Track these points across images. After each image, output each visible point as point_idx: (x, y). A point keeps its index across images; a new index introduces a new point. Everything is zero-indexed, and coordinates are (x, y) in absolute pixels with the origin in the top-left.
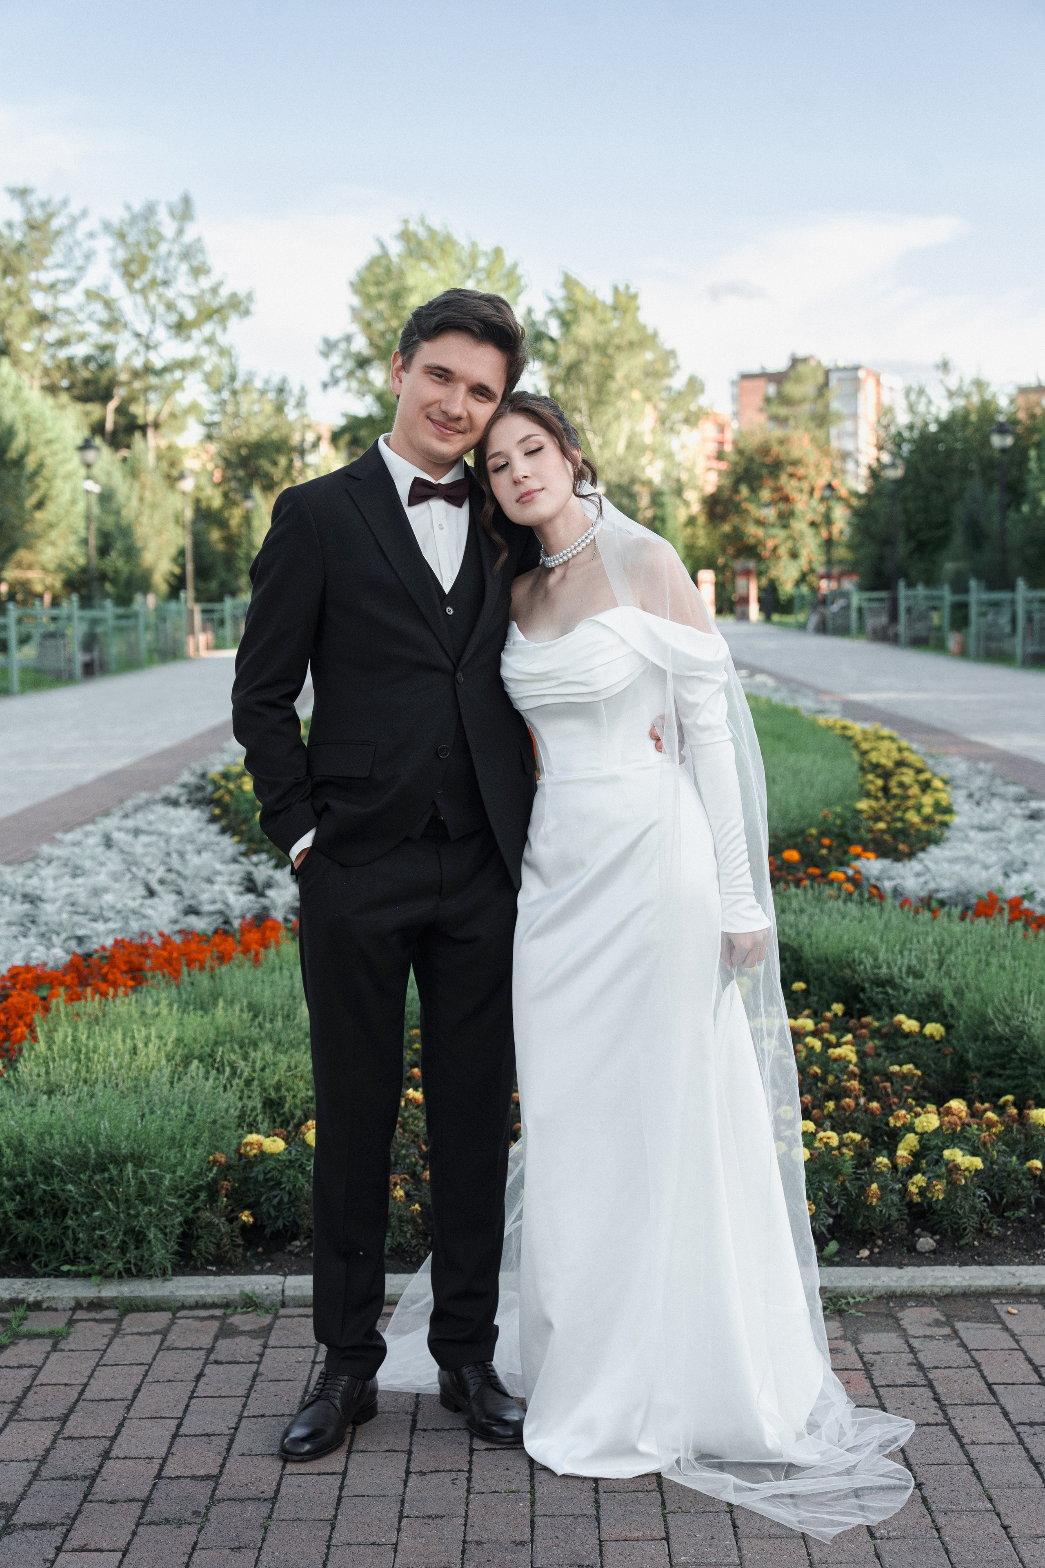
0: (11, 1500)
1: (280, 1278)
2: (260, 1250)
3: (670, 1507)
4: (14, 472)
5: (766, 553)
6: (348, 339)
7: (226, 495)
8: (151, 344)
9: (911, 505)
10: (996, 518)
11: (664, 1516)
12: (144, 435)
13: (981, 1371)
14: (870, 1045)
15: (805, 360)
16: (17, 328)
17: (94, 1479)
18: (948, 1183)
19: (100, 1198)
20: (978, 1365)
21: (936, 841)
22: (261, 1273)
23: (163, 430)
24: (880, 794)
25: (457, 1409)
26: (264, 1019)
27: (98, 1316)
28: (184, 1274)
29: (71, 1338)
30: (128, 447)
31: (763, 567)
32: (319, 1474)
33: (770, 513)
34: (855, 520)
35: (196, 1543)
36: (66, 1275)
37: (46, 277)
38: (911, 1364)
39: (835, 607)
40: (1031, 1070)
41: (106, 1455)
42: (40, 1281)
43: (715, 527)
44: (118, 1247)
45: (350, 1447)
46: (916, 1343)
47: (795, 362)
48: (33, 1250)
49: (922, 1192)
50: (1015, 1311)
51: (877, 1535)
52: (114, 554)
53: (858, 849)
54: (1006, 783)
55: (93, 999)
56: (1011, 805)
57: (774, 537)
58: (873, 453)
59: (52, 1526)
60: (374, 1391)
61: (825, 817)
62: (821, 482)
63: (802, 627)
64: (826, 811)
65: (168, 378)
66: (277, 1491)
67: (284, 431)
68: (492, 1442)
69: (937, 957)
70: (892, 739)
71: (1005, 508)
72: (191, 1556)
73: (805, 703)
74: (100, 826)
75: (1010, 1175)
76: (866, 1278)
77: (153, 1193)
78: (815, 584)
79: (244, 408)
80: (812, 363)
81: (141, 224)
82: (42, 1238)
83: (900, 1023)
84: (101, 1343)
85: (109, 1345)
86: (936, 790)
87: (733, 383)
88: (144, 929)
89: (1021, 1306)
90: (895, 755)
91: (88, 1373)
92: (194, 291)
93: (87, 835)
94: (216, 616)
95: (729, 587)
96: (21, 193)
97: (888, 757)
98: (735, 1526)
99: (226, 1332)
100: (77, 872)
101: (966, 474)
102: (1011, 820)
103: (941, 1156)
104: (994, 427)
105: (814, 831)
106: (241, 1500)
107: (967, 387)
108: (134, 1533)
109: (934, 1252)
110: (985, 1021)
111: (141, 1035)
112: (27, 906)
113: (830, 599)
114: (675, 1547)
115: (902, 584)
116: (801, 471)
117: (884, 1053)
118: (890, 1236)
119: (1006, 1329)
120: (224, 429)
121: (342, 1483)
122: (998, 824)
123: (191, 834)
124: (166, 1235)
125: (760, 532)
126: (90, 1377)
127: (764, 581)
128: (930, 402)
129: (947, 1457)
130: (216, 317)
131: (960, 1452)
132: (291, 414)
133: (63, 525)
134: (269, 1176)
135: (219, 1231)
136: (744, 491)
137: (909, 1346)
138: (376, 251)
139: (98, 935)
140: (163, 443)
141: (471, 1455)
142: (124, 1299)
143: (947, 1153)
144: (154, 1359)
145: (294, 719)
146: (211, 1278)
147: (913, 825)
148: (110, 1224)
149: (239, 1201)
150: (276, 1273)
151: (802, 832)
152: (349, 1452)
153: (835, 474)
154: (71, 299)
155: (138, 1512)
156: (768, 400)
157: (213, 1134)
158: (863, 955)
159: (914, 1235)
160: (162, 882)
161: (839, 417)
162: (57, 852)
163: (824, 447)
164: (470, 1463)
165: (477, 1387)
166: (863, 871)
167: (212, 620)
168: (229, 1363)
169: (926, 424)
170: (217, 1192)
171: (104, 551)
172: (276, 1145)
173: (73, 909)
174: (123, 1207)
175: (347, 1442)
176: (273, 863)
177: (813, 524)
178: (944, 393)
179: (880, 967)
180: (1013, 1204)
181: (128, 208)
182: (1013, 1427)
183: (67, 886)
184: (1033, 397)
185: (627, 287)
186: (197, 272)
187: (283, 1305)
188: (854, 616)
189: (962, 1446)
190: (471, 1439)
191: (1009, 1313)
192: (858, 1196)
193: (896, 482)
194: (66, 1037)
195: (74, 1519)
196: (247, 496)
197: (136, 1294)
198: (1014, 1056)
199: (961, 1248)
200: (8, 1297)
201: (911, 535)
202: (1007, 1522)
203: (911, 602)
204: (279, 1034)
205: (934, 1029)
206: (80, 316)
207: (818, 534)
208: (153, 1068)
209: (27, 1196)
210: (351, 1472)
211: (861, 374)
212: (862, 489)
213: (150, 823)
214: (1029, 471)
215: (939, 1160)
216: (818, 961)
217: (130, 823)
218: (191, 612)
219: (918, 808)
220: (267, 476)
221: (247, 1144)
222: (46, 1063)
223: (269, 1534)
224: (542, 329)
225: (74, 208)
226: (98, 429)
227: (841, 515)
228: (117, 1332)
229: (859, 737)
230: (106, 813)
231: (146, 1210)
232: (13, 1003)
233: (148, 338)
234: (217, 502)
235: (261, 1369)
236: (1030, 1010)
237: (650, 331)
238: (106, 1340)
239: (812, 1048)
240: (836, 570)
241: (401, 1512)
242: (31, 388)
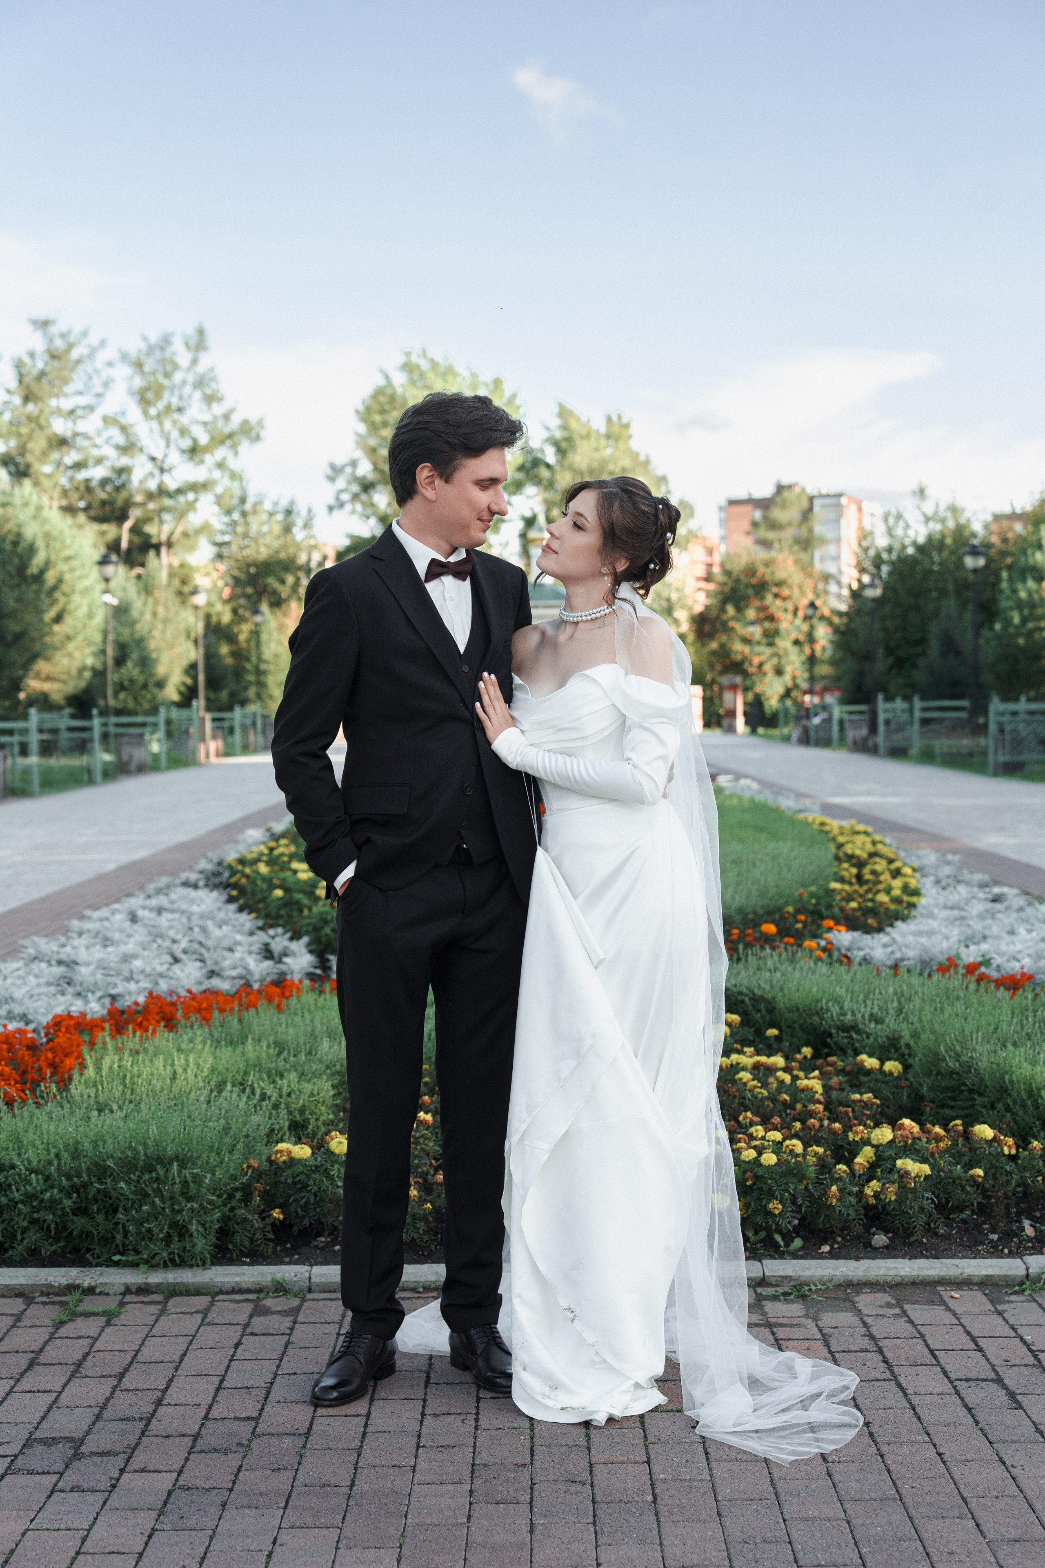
0: (78, 1435)
1: (308, 1268)
2: (289, 1246)
3: (651, 1439)
4: (34, 587)
5: (752, 670)
6: (354, 464)
7: (235, 611)
8: (166, 467)
9: (889, 624)
10: (970, 635)
11: (646, 1446)
12: (158, 554)
13: (925, 1341)
14: (835, 1081)
15: (790, 487)
16: (37, 453)
17: (149, 1420)
18: (899, 1187)
19: (147, 1195)
20: (922, 1336)
21: (904, 919)
22: (289, 1263)
23: (176, 549)
24: (854, 880)
25: (466, 1368)
26: (289, 1053)
27: (145, 1300)
28: (221, 1264)
29: (122, 1317)
30: (142, 565)
31: (748, 683)
32: (346, 1416)
33: (756, 632)
34: (836, 638)
35: (241, 1466)
36: (117, 1264)
37: (66, 404)
38: (864, 1336)
39: (816, 721)
40: (979, 1100)
41: (159, 1402)
42: (93, 1270)
43: (703, 645)
44: (162, 1240)
45: (372, 1396)
46: (869, 1320)
47: (780, 489)
48: (86, 1244)
49: (876, 1195)
50: (957, 1296)
51: (830, 1459)
52: (130, 664)
53: (831, 923)
54: (972, 873)
55: (134, 1036)
56: (976, 889)
57: (759, 654)
58: (855, 574)
59: (116, 1454)
60: (393, 1352)
61: (801, 895)
62: (805, 602)
63: (786, 739)
64: (801, 890)
65: (181, 499)
66: (310, 1429)
67: (291, 551)
68: (496, 1392)
69: (896, 1004)
70: (866, 833)
71: (978, 627)
72: (236, 1476)
73: (787, 803)
74: (126, 905)
75: (956, 1181)
76: (827, 1268)
77: (195, 1192)
78: (799, 699)
79: (254, 528)
80: (797, 490)
81: (158, 354)
82: (95, 1232)
83: (863, 1061)
84: (150, 1320)
85: (156, 1322)
86: (905, 875)
87: (721, 509)
88: (172, 988)
89: (962, 1293)
90: (869, 848)
91: (140, 1342)
92: (208, 418)
93: (113, 913)
94: (226, 724)
95: (716, 701)
96: (44, 324)
97: (862, 849)
98: (707, 1453)
99: (260, 1311)
100: (106, 942)
101: (943, 593)
102: (975, 901)
103: (895, 1166)
104: (967, 549)
105: (790, 909)
106: (278, 1435)
107: (942, 514)
108: (187, 1459)
109: (887, 1247)
110: (938, 1058)
111: (179, 1062)
112: (62, 969)
113: (812, 712)
114: (654, 1468)
115: (880, 697)
116: (785, 592)
117: (848, 1088)
118: (848, 1234)
119: (948, 1309)
120: (234, 548)
121: (366, 1423)
122: (962, 904)
123: (211, 912)
124: (205, 1229)
125: (747, 649)
126: (142, 1345)
127: (750, 696)
128: (907, 526)
129: (892, 1403)
130: (228, 443)
131: (904, 1400)
132: (299, 534)
133: (80, 638)
134: (297, 1179)
135: (253, 1226)
136: (731, 610)
137: (863, 1322)
138: (382, 382)
139: (130, 993)
140: (176, 562)
141: (478, 1402)
142: (169, 1284)
143: (899, 1162)
144: (197, 1331)
145: (329, 766)
146: (246, 1267)
147: (882, 904)
148: (156, 1218)
149: (270, 1201)
150: (303, 1264)
151: (780, 910)
152: (372, 1400)
153: (818, 596)
154: (89, 425)
155: (190, 1444)
156: (755, 524)
157: (246, 1145)
158: (830, 1004)
159: (870, 1234)
160: (185, 952)
161: (823, 541)
162: (86, 925)
163: (807, 569)
164: (478, 1408)
165: (483, 1346)
166: (835, 942)
167: (223, 728)
168: (264, 1334)
169: (904, 547)
170: (251, 1194)
171: (120, 661)
172: (303, 1151)
173: (105, 972)
174: (168, 1203)
175: (370, 1393)
176: (288, 935)
177: (797, 642)
178: (922, 518)
179: (845, 1015)
180: (957, 1207)
181: (145, 339)
182: (951, 1382)
183: (98, 953)
184: (1005, 524)
185: (620, 417)
186: (210, 399)
187: (310, 1290)
188: (835, 728)
189: (906, 1395)
190: (478, 1391)
191: (952, 1297)
192: (820, 1198)
193: (874, 600)
194: (113, 1063)
195: (134, 1449)
196: (256, 612)
197: (179, 1280)
198: (963, 1088)
199: (911, 1244)
200: (66, 1283)
201: (890, 651)
202: (941, 1451)
203: (889, 715)
204: (302, 1066)
205: (892, 1066)
206: (98, 441)
207: (801, 651)
208: (191, 1090)
209: (82, 1195)
210: (374, 1414)
211: (844, 501)
212: (843, 607)
213: (173, 902)
214: (1001, 591)
215: (892, 1169)
216: (790, 1011)
217: (154, 902)
218: (203, 720)
219: (888, 891)
220: (275, 593)
221: (277, 1152)
222: (95, 1085)
223: (304, 1459)
224: (539, 455)
225: (94, 339)
226: (114, 546)
227: (823, 634)
228: (163, 1312)
229: (836, 831)
230: (130, 895)
231: (189, 1205)
232: (59, 1043)
233: (163, 462)
234: (226, 617)
235: (292, 1339)
236: (978, 1047)
237: (642, 458)
238: (154, 1318)
239: (783, 1081)
240: (818, 687)
241: (418, 1444)
242: (51, 508)
